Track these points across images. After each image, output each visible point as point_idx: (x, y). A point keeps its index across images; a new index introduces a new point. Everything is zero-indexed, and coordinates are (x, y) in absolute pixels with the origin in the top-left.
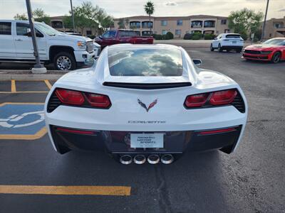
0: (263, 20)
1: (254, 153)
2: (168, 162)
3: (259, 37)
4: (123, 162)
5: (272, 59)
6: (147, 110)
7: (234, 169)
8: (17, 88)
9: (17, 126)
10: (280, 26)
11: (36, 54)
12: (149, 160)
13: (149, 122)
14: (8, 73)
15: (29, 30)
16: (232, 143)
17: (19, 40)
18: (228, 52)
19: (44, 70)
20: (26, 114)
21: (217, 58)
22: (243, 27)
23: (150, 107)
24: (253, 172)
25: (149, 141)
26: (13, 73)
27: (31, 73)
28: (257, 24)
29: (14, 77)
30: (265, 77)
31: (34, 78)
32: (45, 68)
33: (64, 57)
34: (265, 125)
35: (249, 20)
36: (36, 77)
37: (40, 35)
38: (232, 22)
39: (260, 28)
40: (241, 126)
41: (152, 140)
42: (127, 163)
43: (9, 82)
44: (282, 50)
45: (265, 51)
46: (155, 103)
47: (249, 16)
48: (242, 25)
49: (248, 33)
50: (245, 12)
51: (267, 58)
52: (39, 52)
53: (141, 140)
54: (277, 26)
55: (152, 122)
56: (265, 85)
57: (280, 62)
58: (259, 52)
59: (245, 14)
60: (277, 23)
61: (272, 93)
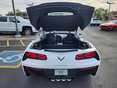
0: (108, 12)
1: (104, 74)
2: (69, 80)
3: (107, 19)
4: (52, 80)
5: (112, 29)
6: (61, 61)
7: (96, 81)
8: (9, 44)
9: (10, 62)
10: (115, 14)
11: (17, 30)
12: (62, 79)
13: (62, 65)
14: (6, 37)
15: (14, 20)
16: (95, 72)
17: (10, 24)
18: (94, 26)
19: (20, 36)
20: (13, 56)
21: (90, 29)
22: (100, 15)
23: (62, 59)
24: (104, 83)
25: (62, 72)
26: (7, 37)
27: (15, 37)
28: (106, 14)
29: (8, 39)
30: (109, 38)
31: (16, 39)
32: (20, 35)
33: (28, 30)
34: (109, 60)
35: (102, 12)
36: (17, 39)
37: (19, 22)
38: (96, 13)
39: (107, 15)
40: (98, 66)
41: (63, 72)
42: (53, 80)
43: (6, 41)
44: (116, 26)
45: (109, 26)
46: (64, 58)
47: (103, 10)
48: (100, 14)
49: (102, 17)
50: (101, 9)
51: (110, 29)
52: (18, 28)
53: (59, 72)
54: (114, 14)
55: (63, 65)
56: (109, 41)
57: (115, 30)
58: (107, 26)
59: (101, 10)
60: (114, 13)
61: (112, 45)
